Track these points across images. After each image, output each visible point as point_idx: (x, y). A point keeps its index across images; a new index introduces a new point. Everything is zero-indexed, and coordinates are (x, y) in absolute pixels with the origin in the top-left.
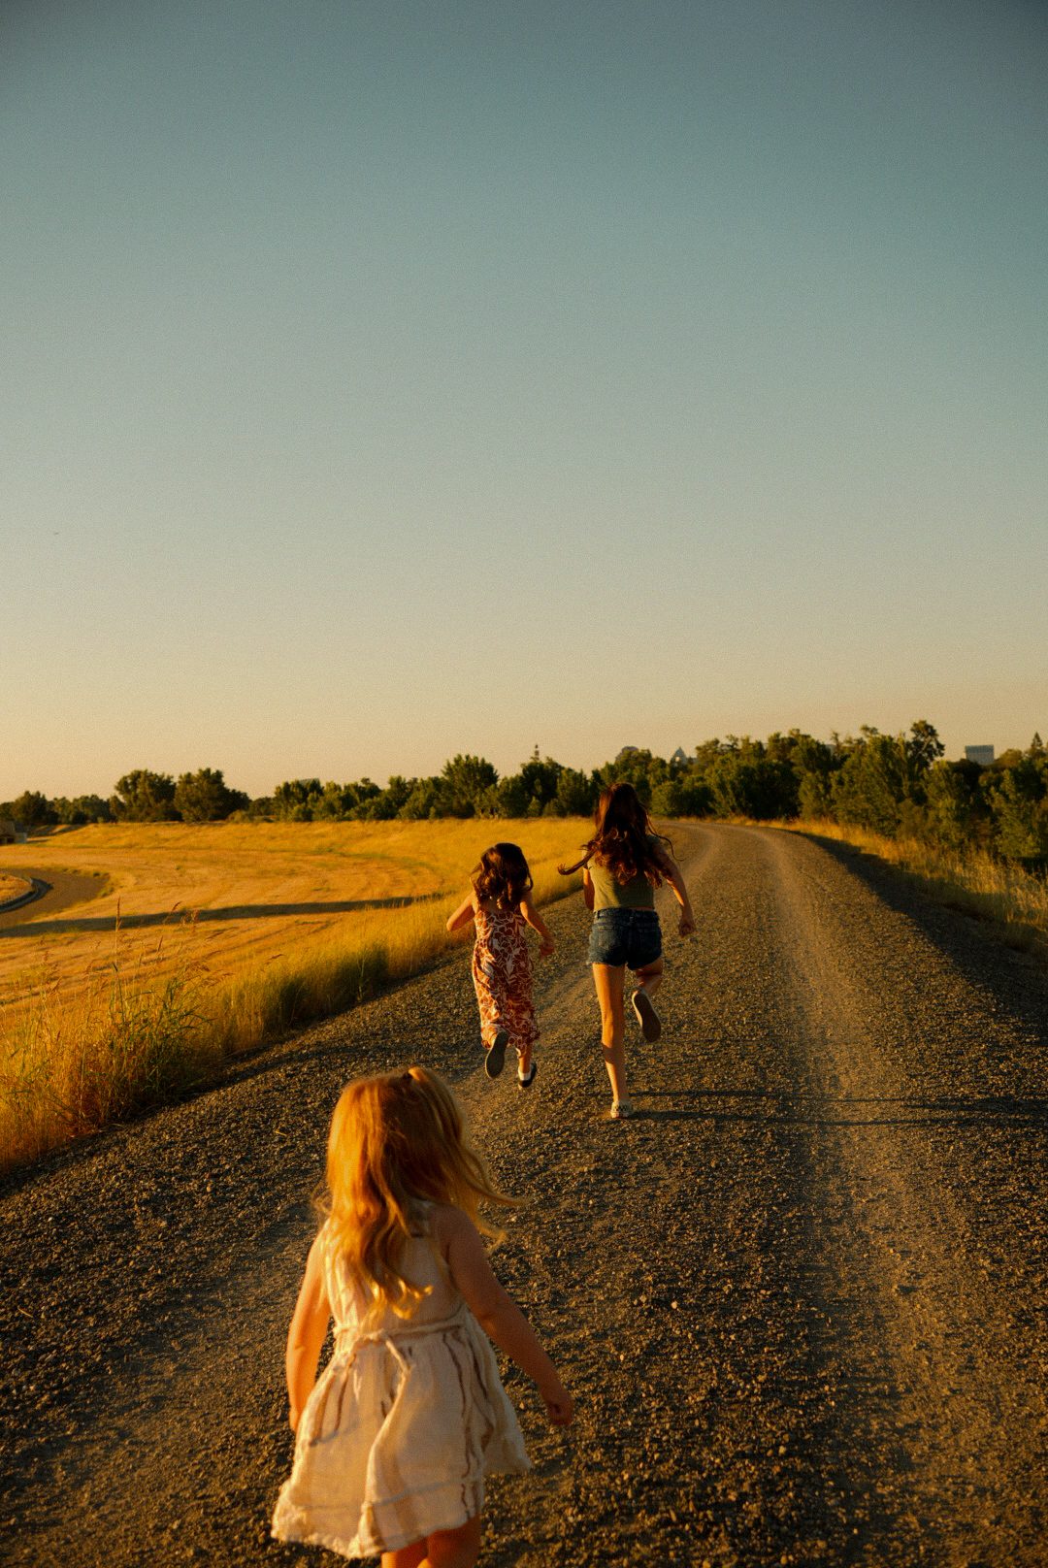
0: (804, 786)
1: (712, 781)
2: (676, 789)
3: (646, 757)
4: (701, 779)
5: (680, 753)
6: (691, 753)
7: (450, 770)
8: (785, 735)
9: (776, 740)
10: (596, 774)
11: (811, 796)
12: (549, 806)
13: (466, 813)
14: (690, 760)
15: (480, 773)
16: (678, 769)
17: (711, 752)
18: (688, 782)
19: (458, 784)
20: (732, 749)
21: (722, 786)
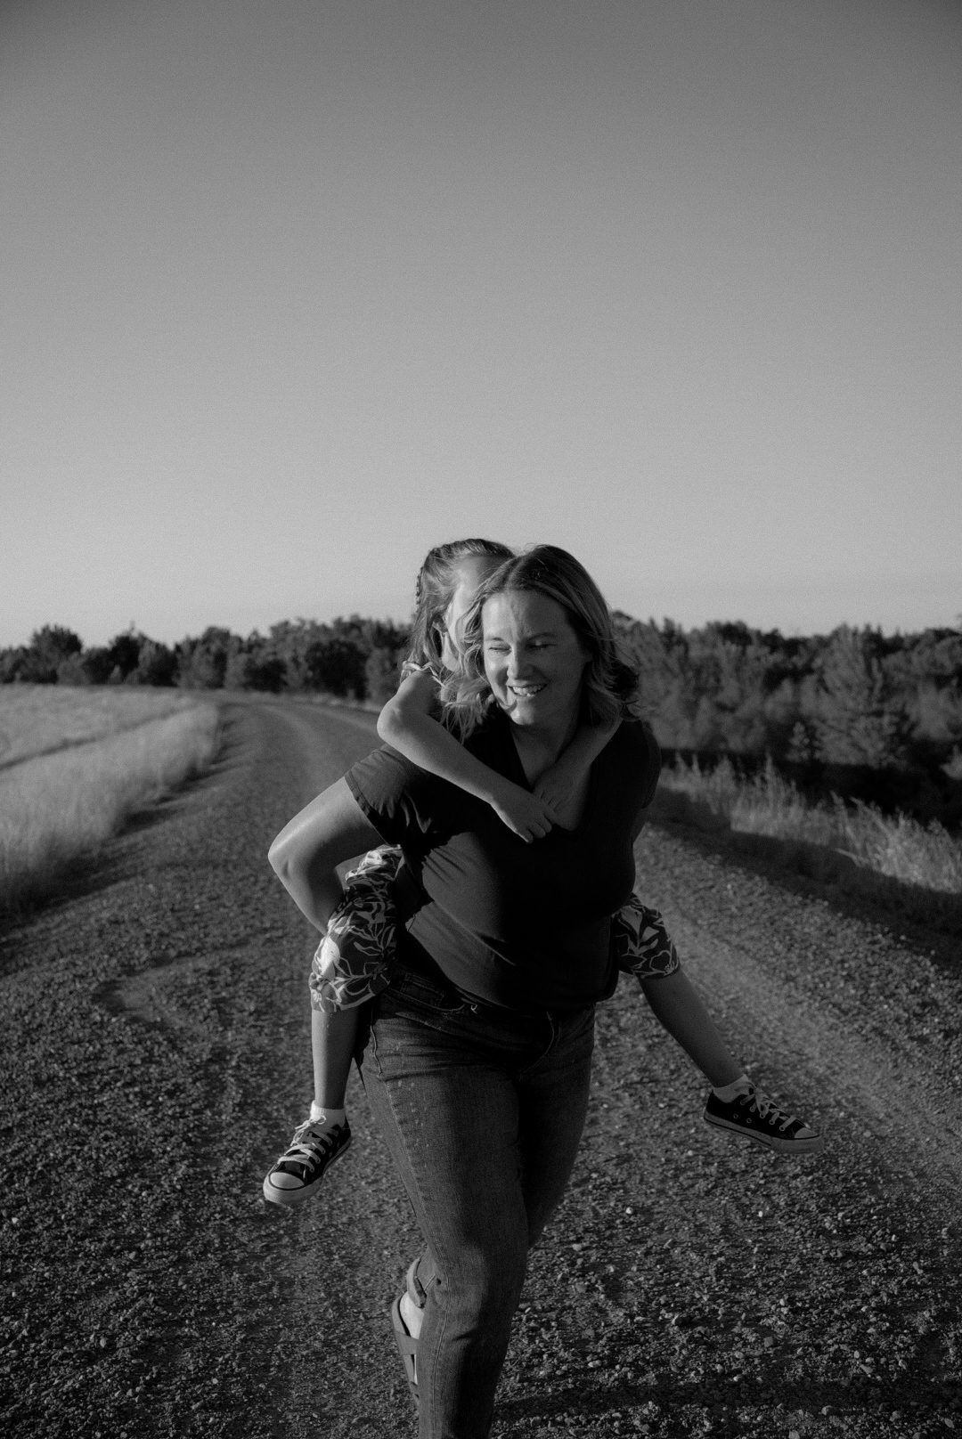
0: (370, 663)
1: (287, 656)
2: (251, 661)
3: (224, 636)
4: (275, 653)
5: (255, 633)
6: (265, 633)
7: (37, 638)
8: (346, 619)
9: (338, 622)
10: (178, 648)
11: (377, 672)
12: (134, 675)
13: (51, 678)
14: (264, 640)
15: (65, 642)
16: (255, 644)
17: (282, 630)
18: (262, 658)
19: (44, 651)
20: (299, 628)
21: (295, 660)
